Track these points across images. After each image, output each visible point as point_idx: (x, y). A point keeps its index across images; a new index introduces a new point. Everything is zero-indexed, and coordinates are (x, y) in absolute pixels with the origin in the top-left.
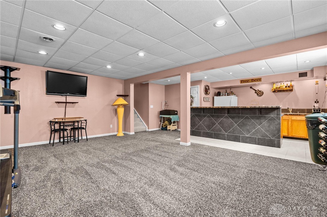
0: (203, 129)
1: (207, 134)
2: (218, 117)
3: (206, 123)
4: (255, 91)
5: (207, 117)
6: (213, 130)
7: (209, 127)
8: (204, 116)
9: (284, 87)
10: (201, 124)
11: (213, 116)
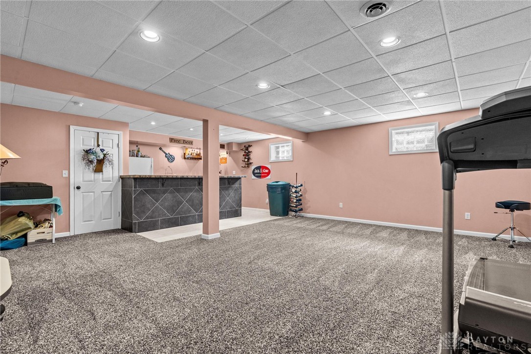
0: (161, 215)
1: (168, 222)
2: (186, 191)
3: (166, 204)
4: (165, 155)
5: (170, 193)
6: (179, 213)
7: (172, 209)
8: (164, 193)
9: (195, 154)
10: (157, 207)
11: (178, 191)
